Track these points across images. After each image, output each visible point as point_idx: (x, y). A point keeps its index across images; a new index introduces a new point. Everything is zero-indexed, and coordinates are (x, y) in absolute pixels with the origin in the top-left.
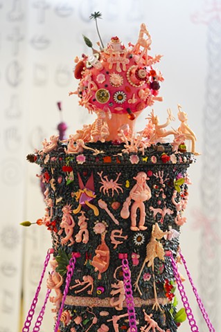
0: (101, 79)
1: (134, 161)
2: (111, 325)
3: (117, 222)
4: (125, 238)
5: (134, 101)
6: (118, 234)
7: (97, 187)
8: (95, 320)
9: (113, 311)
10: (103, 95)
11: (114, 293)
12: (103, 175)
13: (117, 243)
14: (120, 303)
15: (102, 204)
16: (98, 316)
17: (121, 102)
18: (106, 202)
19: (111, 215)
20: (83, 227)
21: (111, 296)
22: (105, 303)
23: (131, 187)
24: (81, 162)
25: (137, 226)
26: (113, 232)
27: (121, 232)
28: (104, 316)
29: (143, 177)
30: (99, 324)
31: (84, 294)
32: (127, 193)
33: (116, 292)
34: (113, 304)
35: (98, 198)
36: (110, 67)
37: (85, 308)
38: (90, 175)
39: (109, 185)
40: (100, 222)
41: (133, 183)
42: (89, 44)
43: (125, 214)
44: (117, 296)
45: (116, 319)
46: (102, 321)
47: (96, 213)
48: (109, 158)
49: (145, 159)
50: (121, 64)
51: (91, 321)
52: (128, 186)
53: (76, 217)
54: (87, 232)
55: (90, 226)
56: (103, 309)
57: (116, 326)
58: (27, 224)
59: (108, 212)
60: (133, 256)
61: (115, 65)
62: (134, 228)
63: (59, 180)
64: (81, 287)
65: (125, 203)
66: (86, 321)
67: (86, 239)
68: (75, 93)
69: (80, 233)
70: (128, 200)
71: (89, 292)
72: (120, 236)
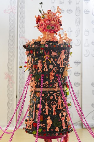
0: (48, 22)
1: (62, 46)
2: (54, 96)
3: (56, 65)
4: (58, 70)
5: (57, 29)
6: (56, 68)
7: (50, 54)
8: (49, 95)
9: (54, 92)
10: (49, 27)
11: (54, 86)
12: (52, 51)
13: (56, 71)
14: (56, 90)
15: (52, 59)
16: (50, 93)
17: (53, 29)
18: (53, 59)
19: (54, 63)
20: (46, 67)
21: (53, 87)
22: (52, 89)
23: (60, 54)
24: (46, 47)
25: (61, 66)
26: (55, 68)
27: (57, 68)
28: (52, 93)
29: (63, 51)
30: (50, 96)
31: (45, 87)
32: (59, 56)
33: (55, 86)
34: (54, 90)
35: (51, 58)
36: (50, 19)
37: (45, 91)
38: (48, 51)
39: (54, 54)
40: (51, 65)
41: (61, 53)
42: (41, 12)
43: (58, 62)
44: (55, 87)
45: (55, 94)
46: (51, 95)
47: (50, 62)
48: (55, 45)
49: (64, 46)
50: (53, 18)
51: (48, 95)
52: (59, 54)
53: (43, 64)
54: (47, 68)
55: (48, 66)
56: (51, 91)
57: (55, 96)
58: (21, 67)
59: (53, 62)
60: (60, 75)
61: (51, 18)
62: (61, 67)
63: (37, 53)
64: (44, 85)
65: (58, 59)
66: (46, 95)
67: (47, 70)
68: (36, 27)
69: (45, 68)
70: (59, 58)
71: (47, 86)
72: (56, 69)
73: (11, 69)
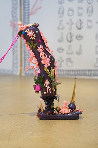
73: (15, 17)
